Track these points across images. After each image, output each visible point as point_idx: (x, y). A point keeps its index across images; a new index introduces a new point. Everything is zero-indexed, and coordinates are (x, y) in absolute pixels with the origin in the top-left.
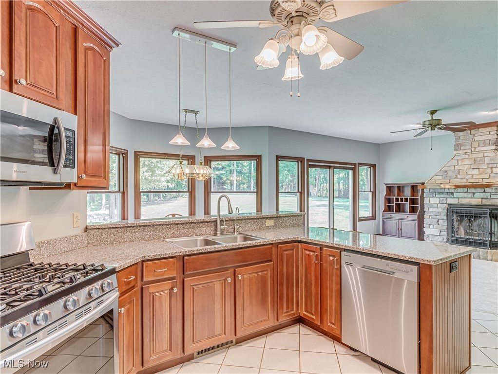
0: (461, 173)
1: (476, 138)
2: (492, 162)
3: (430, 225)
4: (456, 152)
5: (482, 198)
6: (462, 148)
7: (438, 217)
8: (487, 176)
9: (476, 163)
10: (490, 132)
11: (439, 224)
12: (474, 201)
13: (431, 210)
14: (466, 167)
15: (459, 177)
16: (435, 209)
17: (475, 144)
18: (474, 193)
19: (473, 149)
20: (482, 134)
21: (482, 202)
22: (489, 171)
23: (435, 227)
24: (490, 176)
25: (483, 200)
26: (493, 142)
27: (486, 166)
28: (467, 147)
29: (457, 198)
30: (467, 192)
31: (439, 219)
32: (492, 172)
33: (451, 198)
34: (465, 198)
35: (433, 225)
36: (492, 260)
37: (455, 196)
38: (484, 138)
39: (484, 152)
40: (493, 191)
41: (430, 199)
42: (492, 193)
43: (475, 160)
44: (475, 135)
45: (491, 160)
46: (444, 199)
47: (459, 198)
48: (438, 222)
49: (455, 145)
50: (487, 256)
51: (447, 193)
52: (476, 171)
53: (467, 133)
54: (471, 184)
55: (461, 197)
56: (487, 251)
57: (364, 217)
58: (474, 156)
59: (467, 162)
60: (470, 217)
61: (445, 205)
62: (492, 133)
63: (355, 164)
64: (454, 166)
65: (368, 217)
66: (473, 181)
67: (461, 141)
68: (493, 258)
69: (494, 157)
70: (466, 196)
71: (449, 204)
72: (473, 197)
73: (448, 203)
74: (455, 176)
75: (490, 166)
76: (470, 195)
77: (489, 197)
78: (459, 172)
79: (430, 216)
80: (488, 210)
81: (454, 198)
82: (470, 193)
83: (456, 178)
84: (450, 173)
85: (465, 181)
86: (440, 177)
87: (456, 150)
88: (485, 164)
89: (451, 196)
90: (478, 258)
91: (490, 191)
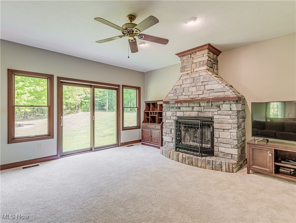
0: (185, 91)
1: (195, 61)
2: (205, 80)
3: (166, 133)
4: (181, 74)
5: (198, 112)
6: (186, 70)
7: (171, 127)
8: (201, 92)
9: (195, 82)
10: (203, 54)
11: (171, 133)
12: (194, 114)
13: (167, 121)
14: (188, 85)
15: (184, 94)
16: (169, 120)
17: (194, 66)
18: (193, 107)
19: (192, 70)
20: (198, 57)
21: (198, 115)
22: (203, 87)
23: (169, 136)
24: (203, 92)
25: (199, 113)
26: (205, 63)
27: (200, 84)
28: (189, 69)
29: (182, 111)
30: (189, 107)
31: (171, 129)
32: (205, 89)
33: (179, 111)
34: (187, 111)
35: (168, 134)
36: (201, 167)
37: (181, 110)
38: (200, 60)
39: (199, 72)
40: (206, 105)
41: (167, 112)
42: (205, 107)
43: (194, 79)
44: (194, 58)
45: (204, 78)
46: (175, 112)
47: (183, 111)
48: (171, 131)
49: (181, 68)
50: (198, 163)
51: (176, 107)
52: (194, 89)
53: (188, 57)
54: (191, 99)
55: (185, 110)
56: (198, 159)
57: (129, 127)
58: (193, 76)
59: (189, 81)
60: (188, 128)
61: (175, 117)
62: (205, 55)
63: (119, 86)
64: (181, 85)
65: (133, 127)
66: (192, 97)
67: (185, 64)
68: (202, 165)
69: (206, 76)
70: (188, 110)
71: (177, 117)
72: (192, 110)
73: (177, 115)
74: (181, 93)
75: (204, 84)
76: (190, 109)
77: (203, 110)
78: (184, 90)
79: (166, 126)
80: (199, 121)
81: (181, 111)
82: (190, 107)
83: (182, 95)
84: (178, 91)
85: (187, 97)
86: (172, 95)
87: (182, 72)
88: (200, 82)
89: (179, 110)
90: (192, 164)
91: (203, 105)
